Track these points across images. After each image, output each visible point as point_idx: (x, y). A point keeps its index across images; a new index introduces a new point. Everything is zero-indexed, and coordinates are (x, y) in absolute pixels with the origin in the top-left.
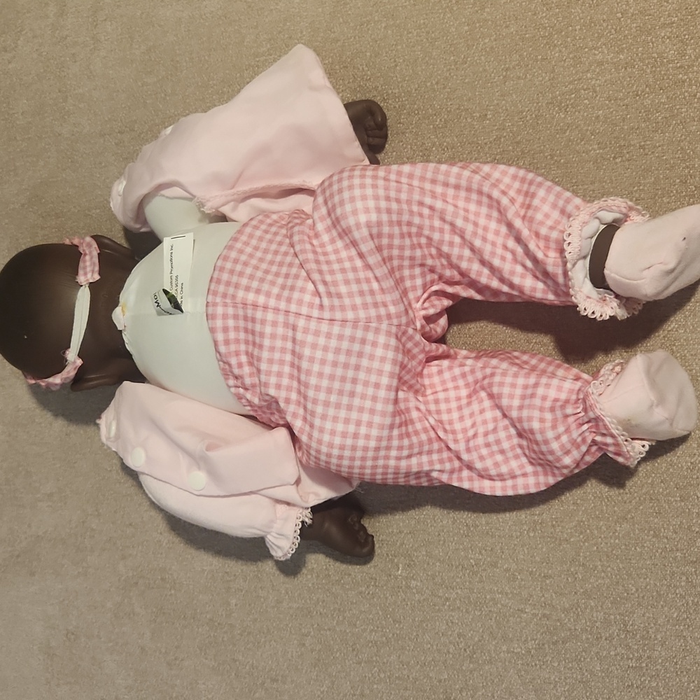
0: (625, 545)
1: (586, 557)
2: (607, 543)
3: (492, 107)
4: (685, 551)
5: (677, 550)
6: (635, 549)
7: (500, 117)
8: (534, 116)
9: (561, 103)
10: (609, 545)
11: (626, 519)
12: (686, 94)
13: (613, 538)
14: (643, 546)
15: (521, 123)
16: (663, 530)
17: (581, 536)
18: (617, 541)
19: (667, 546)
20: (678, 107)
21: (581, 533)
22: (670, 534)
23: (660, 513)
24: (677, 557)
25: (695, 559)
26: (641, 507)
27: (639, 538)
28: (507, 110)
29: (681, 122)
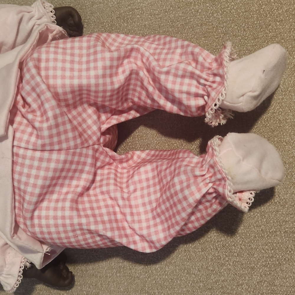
0: (171, 279)
1: (149, 287)
2: (161, 279)
3: (86, 21)
4: (205, 282)
5: (200, 281)
6: (177, 281)
7: (92, 26)
8: (110, 25)
9: (124, 17)
10: (162, 279)
11: (171, 263)
12: (193, 10)
13: (164, 275)
14: (181, 279)
15: (103, 29)
16: (192, 269)
17: (146, 275)
18: (166, 277)
19: (195, 279)
20: (189, 18)
21: (146, 273)
22: (196, 272)
23: (190, 259)
24: (200, 286)
25: (211, 287)
26: (180, 256)
27: (179, 275)
28: (95, 22)
29: (191, 27)
